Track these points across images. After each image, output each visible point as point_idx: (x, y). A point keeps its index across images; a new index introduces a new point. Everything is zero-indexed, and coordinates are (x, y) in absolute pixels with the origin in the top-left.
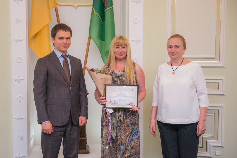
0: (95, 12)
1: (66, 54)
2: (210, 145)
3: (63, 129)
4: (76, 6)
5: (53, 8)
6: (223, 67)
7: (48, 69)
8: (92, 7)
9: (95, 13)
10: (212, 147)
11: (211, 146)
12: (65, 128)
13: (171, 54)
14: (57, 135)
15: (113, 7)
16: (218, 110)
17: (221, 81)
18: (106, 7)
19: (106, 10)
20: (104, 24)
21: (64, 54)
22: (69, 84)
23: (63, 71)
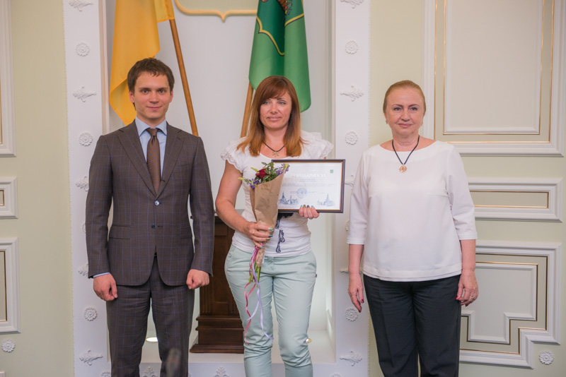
0: (263, 29)
1: (158, 127)
2: (527, 339)
3: (144, 292)
4: (223, 16)
5: (165, 20)
6: (559, 156)
7: (111, 160)
8: (254, 19)
9: (261, 31)
10: (531, 345)
11: (530, 342)
12: (148, 289)
13: (400, 124)
15: (303, 17)
16: (547, 257)
17: (553, 187)
18: (287, 17)
19: (286, 23)
20: (283, 56)
21: (153, 127)
22: (154, 195)
23: (145, 165)
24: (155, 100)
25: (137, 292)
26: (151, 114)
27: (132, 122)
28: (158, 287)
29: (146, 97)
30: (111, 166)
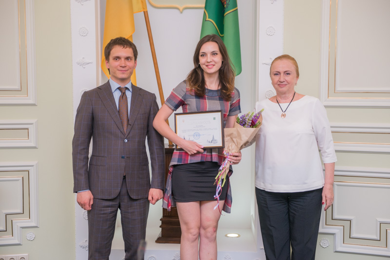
0: (209, 18)
1: (126, 86)
4: (181, 9)
5: (141, 11)
7: (93, 109)
8: (202, 11)
12: (118, 201)
13: (278, 85)
14: (104, 212)
15: (237, 9)
18: (226, 10)
19: (225, 14)
20: (223, 37)
21: (122, 86)
22: (124, 134)
23: (117, 113)
24: (123, 65)
25: (110, 203)
26: (121, 75)
27: (106, 82)
28: (126, 199)
29: (117, 63)
30: (93, 114)
